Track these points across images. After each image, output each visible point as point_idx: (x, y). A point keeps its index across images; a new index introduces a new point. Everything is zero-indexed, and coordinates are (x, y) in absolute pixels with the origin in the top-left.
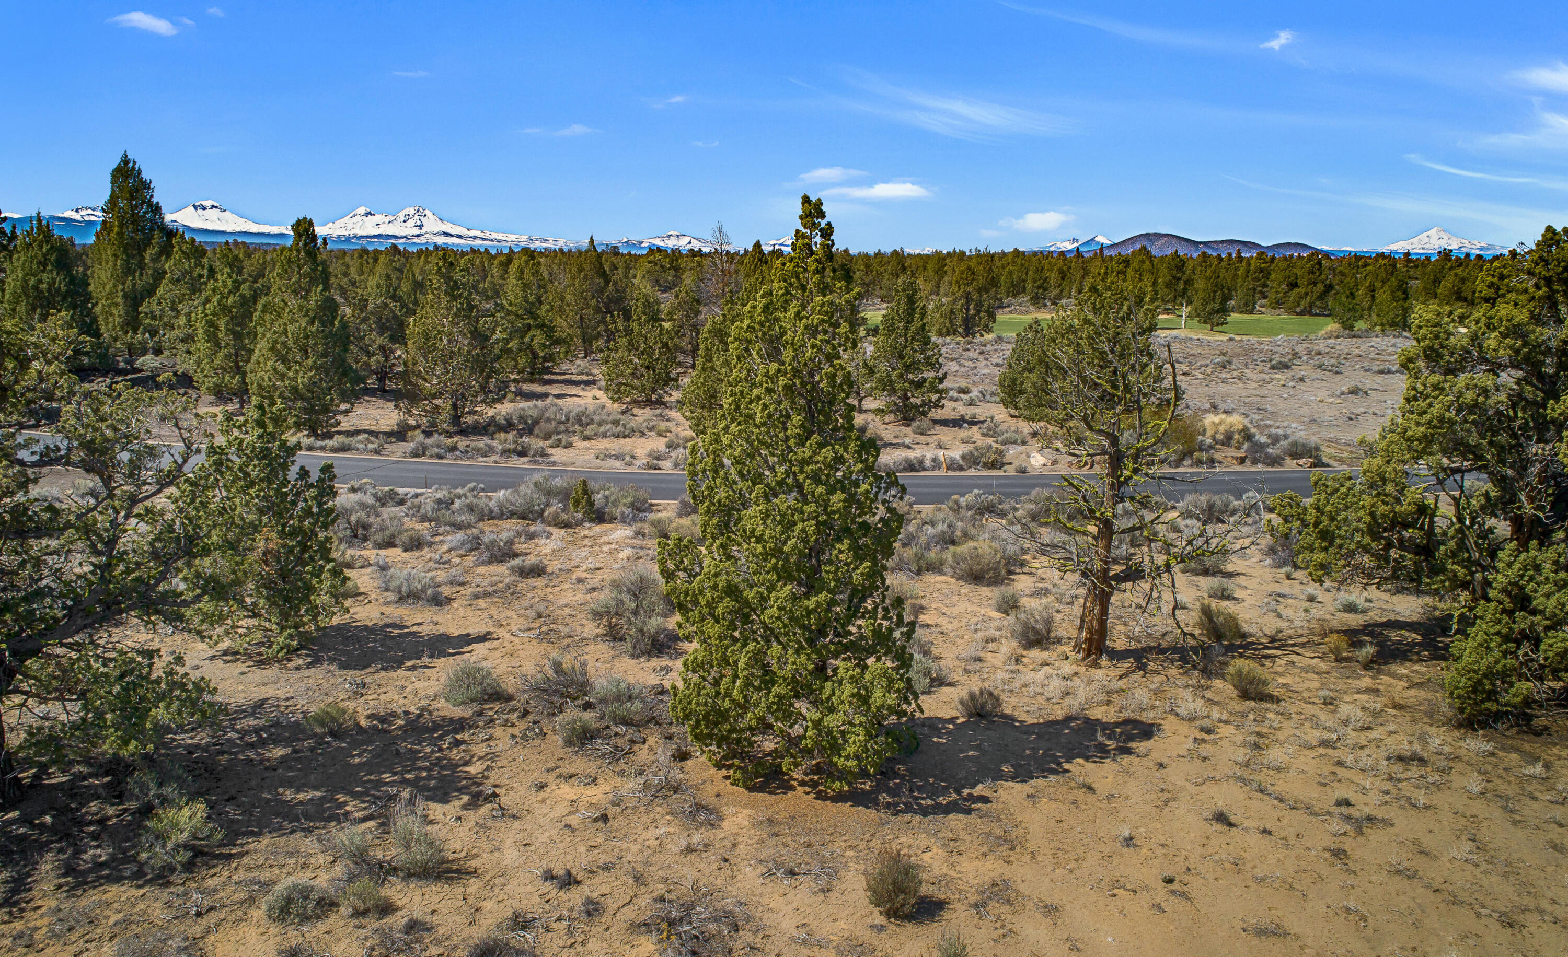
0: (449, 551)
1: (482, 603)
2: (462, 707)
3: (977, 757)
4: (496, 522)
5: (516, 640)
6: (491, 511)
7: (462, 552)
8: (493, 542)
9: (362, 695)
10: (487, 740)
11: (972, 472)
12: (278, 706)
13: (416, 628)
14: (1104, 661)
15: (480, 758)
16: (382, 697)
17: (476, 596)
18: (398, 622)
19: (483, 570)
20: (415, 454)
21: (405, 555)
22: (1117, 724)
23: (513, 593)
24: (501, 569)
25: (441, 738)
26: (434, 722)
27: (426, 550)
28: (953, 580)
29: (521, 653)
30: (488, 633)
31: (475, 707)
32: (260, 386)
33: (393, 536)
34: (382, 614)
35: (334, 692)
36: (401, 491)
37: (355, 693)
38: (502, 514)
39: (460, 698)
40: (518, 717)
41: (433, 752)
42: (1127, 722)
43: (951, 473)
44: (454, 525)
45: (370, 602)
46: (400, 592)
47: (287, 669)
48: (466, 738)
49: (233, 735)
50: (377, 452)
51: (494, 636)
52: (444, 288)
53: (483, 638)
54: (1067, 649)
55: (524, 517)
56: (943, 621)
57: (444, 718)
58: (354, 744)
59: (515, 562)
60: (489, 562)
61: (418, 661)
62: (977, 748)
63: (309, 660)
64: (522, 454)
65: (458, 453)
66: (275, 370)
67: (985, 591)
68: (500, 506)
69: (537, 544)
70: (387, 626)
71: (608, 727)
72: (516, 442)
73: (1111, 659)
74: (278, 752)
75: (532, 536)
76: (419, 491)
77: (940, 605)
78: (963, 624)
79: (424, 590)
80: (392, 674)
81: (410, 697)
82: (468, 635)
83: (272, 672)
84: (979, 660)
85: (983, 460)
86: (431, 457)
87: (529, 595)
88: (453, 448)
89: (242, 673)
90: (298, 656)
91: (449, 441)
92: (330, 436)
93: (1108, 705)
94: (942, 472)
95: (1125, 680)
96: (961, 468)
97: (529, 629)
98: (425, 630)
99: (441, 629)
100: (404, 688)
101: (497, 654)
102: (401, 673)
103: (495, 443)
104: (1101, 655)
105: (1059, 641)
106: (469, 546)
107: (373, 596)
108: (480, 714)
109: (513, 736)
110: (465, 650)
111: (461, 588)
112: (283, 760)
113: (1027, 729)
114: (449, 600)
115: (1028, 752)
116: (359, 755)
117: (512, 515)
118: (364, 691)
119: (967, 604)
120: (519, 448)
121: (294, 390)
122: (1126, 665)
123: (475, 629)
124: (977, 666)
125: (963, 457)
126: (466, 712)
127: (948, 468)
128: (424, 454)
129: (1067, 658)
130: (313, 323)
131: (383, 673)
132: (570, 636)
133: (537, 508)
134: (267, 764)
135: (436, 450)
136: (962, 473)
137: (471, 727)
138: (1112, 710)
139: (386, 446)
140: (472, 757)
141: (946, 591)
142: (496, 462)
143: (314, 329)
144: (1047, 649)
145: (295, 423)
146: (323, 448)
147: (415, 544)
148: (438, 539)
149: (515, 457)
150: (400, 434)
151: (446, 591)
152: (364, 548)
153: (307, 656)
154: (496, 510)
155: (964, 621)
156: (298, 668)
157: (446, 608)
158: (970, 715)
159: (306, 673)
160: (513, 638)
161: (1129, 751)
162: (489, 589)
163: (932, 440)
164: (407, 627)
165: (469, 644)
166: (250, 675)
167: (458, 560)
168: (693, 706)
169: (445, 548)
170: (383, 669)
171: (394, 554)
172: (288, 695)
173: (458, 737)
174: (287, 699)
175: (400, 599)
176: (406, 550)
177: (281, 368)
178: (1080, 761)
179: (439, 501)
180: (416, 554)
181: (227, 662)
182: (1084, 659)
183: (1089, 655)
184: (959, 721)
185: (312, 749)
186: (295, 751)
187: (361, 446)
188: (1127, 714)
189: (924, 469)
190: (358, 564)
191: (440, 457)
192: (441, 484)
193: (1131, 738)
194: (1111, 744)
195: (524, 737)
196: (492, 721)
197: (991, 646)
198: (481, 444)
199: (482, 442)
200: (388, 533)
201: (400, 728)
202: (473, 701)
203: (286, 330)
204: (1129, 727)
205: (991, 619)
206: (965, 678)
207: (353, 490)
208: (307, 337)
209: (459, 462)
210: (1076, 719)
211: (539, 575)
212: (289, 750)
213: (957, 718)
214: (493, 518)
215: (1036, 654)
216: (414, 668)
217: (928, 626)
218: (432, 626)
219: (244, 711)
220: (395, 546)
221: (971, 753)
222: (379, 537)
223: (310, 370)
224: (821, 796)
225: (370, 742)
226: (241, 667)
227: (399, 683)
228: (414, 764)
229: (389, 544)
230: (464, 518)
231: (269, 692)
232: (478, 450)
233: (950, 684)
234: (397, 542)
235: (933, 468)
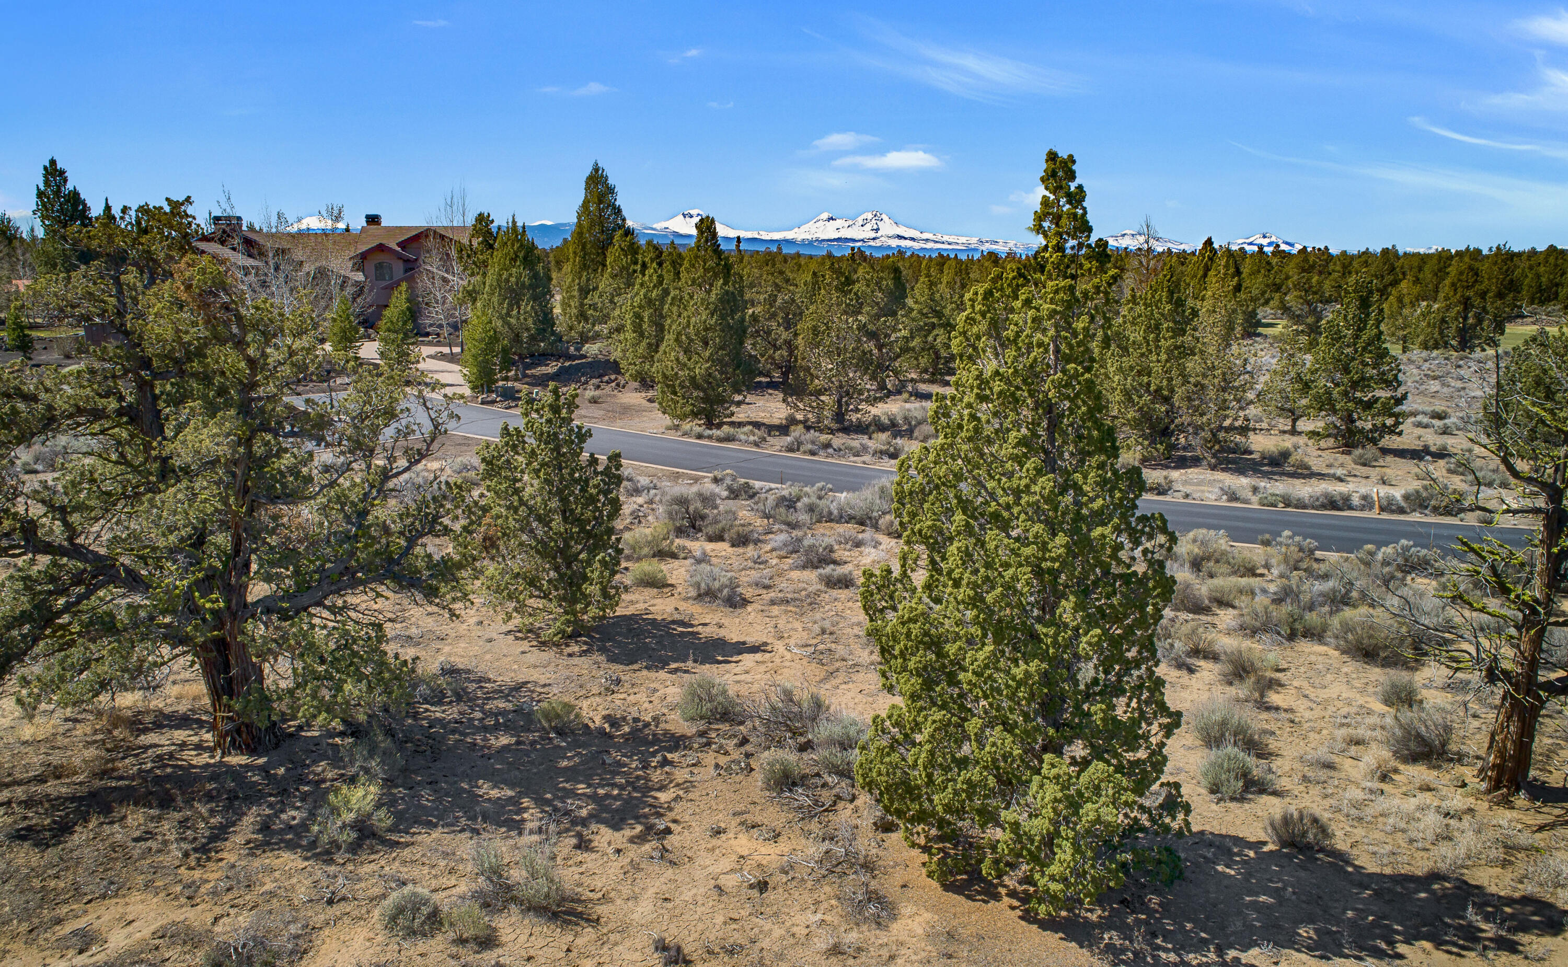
0: (773, 550)
1: (776, 610)
2: (688, 723)
3: (1268, 906)
4: (832, 524)
5: (788, 656)
6: (830, 513)
7: (783, 553)
8: (812, 547)
9: (613, 692)
10: (694, 765)
11: (1416, 517)
12: (533, 692)
13: (700, 629)
14: (1521, 800)
15: (678, 785)
16: (632, 697)
17: (773, 602)
18: (687, 620)
19: (795, 574)
20: (790, 450)
21: (731, 550)
22: (1510, 901)
23: (811, 604)
24: (811, 576)
25: (654, 754)
26: (654, 735)
27: (751, 547)
28: (1337, 653)
29: (786, 670)
30: (766, 644)
31: (702, 725)
32: (664, 374)
33: (723, 530)
34: (677, 609)
35: (588, 685)
36: (757, 484)
37: (607, 689)
38: (841, 517)
39: (692, 712)
40: (736, 745)
41: (637, 768)
42: (1526, 900)
43: (1385, 516)
44: (788, 524)
45: (673, 595)
46: (699, 588)
47: (561, 653)
48: (676, 760)
49: (478, 715)
50: (756, 444)
51: (769, 648)
52: (835, 283)
53: (755, 649)
54: (1468, 773)
55: (862, 523)
56: (1301, 706)
57: (666, 732)
58: (575, 745)
59: (828, 570)
60: (804, 567)
61: (682, 665)
62: (1276, 893)
63: (585, 648)
64: (894, 456)
65: (830, 451)
66: (677, 360)
67: (1376, 674)
68: (841, 510)
69: (861, 553)
70: (674, 622)
71: (818, 775)
72: (889, 443)
73: (1533, 797)
74: (505, 740)
75: (858, 544)
76: (773, 485)
77: (1305, 684)
78: (1329, 712)
79: (720, 590)
80: (653, 675)
81: (655, 703)
82: (744, 643)
83: (548, 655)
84: (1330, 766)
85: (1433, 503)
86: (805, 452)
87: (827, 607)
88: (827, 445)
89: (523, 653)
90: (577, 642)
91: (824, 438)
92: (719, 426)
93: (1503, 867)
94: (1374, 514)
95: (1545, 834)
96: (1401, 511)
97: (807, 646)
98: (705, 632)
99: (722, 633)
100: (655, 690)
101: (762, 668)
102: (662, 674)
103: (870, 444)
104: (1518, 790)
105: (1460, 758)
106: (790, 548)
107: (680, 589)
108: (702, 734)
109: (717, 766)
110: (734, 659)
111: (765, 591)
112: (506, 748)
113: (1364, 879)
114: (745, 602)
115: (1350, 914)
116: (569, 758)
117: (851, 519)
118: (616, 689)
119: (1344, 687)
120: (892, 449)
121: (693, 379)
122: (1557, 812)
123: (752, 639)
124: (1323, 774)
125: (1406, 497)
126: (689, 729)
127: (1382, 509)
128: (798, 450)
129: (1464, 785)
130: (712, 315)
131: (645, 672)
132: (844, 660)
133: (875, 514)
134: (486, 751)
135: (810, 446)
136: (1402, 517)
137: (685, 748)
138: (1508, 877)
139: (768, 439)
140: (671, 782)
141: (1320, 667)
142: (864, 463)
143: (712, 322)
144: (1438, 767)
145: (692, 411)
146: (710, 437)
147: (742, 541)
148: (771, 536)
149: (886, 459)
150: (783, 429)
151: (748, 593)
152: (697, 539)
153: (585, 643)
154: (835, 512)
155: (1331, 709)
156: (570, 655)
157: (739, 611)
158: (1284, 844)
159: (576, 660)
160: (786, 653)
161: (1512, 948)
162: (789, 596)
163: (1374, 473)
164: (692, 626)
165: (740, 653)
166: (528, 655)
167: (774, 562)
169: (768, 547)
170: (648, 668)
171: (723, 548)
172: (548, 682)
173: (669, 756)
174: (544, 686)
175: (699, 595)
176: (733, 546)
177: (682, 357)
178: (1427, 945)
179: (783, 498)
180: (741, 550)
181: (517, 638)
182: (1488, 791)
183: (1497, 787)
184: (1265, 849)
185: (533, 743)
186: (518, 743)
187: (743, 437)
188: (1529, 888)
189: (1351, 508)
190: (682, 555)
191: (813, 453)
192: (794, 480)
193: (1525, 927)
194: (1489, 929)
195: (728, 769)
196: (709, 744)
197: (1353, 750)
198: (855, 444)
199: (856, 441)
200: (720, 526)
201: (623, 736)
202: (702, 718)
203: (689, 322)
204: (1529, 909)
205: (1370, 713)
206: (1302, 788)
207: (716, 480)
208: (706, 329)
209: (829, 460)
210: (1445, 878)
211: (847, 587)
212: (514, 740)
213: (1265, 843)
214: (831, 521)
215: (1419, 772)
216: (676, 671)
217: (1277, 709)
218: (715, 629)
219: (501, 692)
220: (723, 540)
221: (1262, 898)
222: (710, 530)
223: (707, 361)
224: (1029, 917)
225: (584, 745)
226: (525, 645)
227: (652, 685)
228: (613, 778)
229: (719, 538)
230: (804, 517)
231: (535, 675)
232: (851, 449)
233: (1275, 793)
234: (726, 536)
235: (1362, 508)
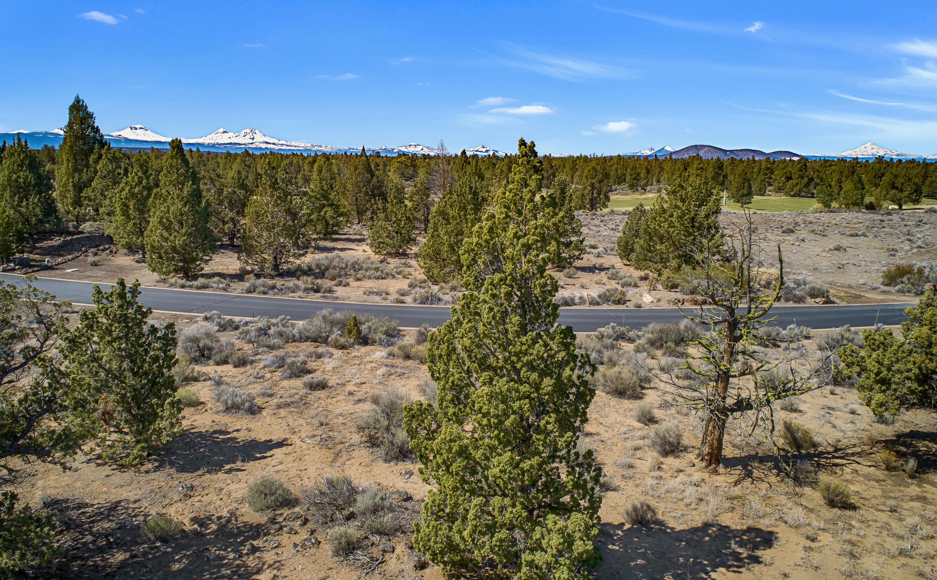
0: (265, 367)
1: (283, 412)
2: (260, 513)
3: (644, 566)
4: (297, 344)
5: (304, 446)
6: (294, 336)
7: (272, 369)
8: (293, 363)
9: (190, 497)
10: (276, 547)
11: (605, 307)
12: (127, 508)
13: (235, 434)
14: (721, 469)
15: (270, 566)
16: (205, 498)
17: (279, 407)
18: (224, 429)
19: (285, 383)
20: (249, 291)
21: (234, 370)
22: (744, 532)
23: (305, 404)
24: (298, 383)
25: (242, 543)
26: (238, 528)
27: (249, 367)
28: (604, 394)
29: (306, 457)
30: (286, 439)
31: (269, 514)
32: (152, 245)
33: (227, 356)
34: (214, 421)
35: (170, 494)
36: (237, 319)
37: (185, 495)
38: (301, 338)
39: (259, 506)
40: (300, 525)
41: (235, 559)
42: (750, 530)
43: (592, 308)
44: (268, 347)
45: (206, 411)
46: (227, 403)
47: (139, 472)
48: (261, 545)
49: (89, 538)
50: (225, 289)
51: (289, 442)
52: (269, 183)
53: (280, 444)
54: (691, 456)
55: (315, 341)
56: (601, 429)
57: (245, 524)
58: (179, 548)
59: (307, 378)
60: (290, 377)
61: (233, 465)
62: (643, 556)
63: (156, 464)
64: (317, 291)
65: (276, 290)
66: (162, 235)
67: (627, 403)
68: (300, 333)
69: (323, 362)
70: (215, 432)
71: (366, 538)
72: (313, 283)
73: (726, 467)
74: (120, 556)
75: (319, 356)
76: (248, 319)
77: (598, 417)
78: (616, 432)
79: (243, 404)
80: (214, 477)
81: (225, 498)
82: (271, 441)
83: (129, 475)
84: (631, 466)
85: (612, 298)
86: (259, 293)
87: (316, 405)
88: (273, 287)
89: (107, 476)
90: (149, 460)
91: (270, 282)
92: (195, 278)
93: (732, 511)
94: (586, 307)
95: (739, 486)
96: (598, 304)
97: (314, 436)
98: (242, 436)
99: (253, 435)
100: (221, 489)
101: (290, 458)
102: (221, 475)
103: (300, 283)
104: (719, 464)
105: (685, 449)
106: (277, 365)
107: (209, 405)
108: (273, 521)
109: (296, 545)
110: (268, 454)
111: (270, 399)
112: (123, 564)
113: (678, 536)
114: (260, 409)
115: (681, 560)
116: (179, 561)
117: (307, 339)
118: (192, 494)
119: (616, 414)
120: (315, 287)
121: (174, 249)
122: (738, 472)
123: (276, 437)
124: (630, 472)
125: (600, 296)
126: (261, 518)
127: (590, 304)
128: (254, 291)
129: (694, 465)
130: (185, 205)
131: (208, 476)
132: (342, 443)
133: (324, 334)
134: (109, 570)
135: (262, 289)
136: (599, 308)
137: (265, 535)
138: (736, 516)
139: (231, 284)
140: (264, 564)
141: (599, 404)
142: (300, 297)
143: (186, 209)
144: (678, 457)
145: (174, 269)
146: (191, 287)
147: (242, 363)
148: (259, 357)
149: (312, 293)
150: (240, 276)
151: (259, 401)
152: (208, 365)
153: (156, 460)
154: (297, 335)
155: (616, 429)
156: (147, 472)
157: (258, 416)
158: (634, 522)
159: (153, 475)
160: (302, 444)
161: (756, 560)
162: (289, 400)
163: (578, 282)
164: (228, 433)
165: (271, 449)
166: (113, 477)
167: (268, 375)
168: (432, 544)
169: (261, 365)
170: (209, 472)
171: (228, 369)
172: (137, 497)
173: (255, 543)
174: (135, 502)
175: (227, 409)
176: (235, 367)
177: (166, 234)
178: (723, 570)
179: (260, 329)
180: (242, 370)
181: (98, 465)
182: (706, 467)
183: (710, 464)
184: (625, 528)
185: (145, 554)
186: (133, 556)
187: (215, 285)
188: (750, 523)
189: (575, 304)
190: (202, 378)
191: (265, 293)
192: (262, 314)
193: (756, 547)
194: (744, 552)
195: (304, 546)
196: (281, 528)
197: (639, 453)
198: (291, 284)
199: (291, 282)
200: (224, 354)
201: (213, 533)
202: (268, 508)
203: (168, 210)
204: (753, 534)
205: (634, 429)
206: (623, 483)
207: (206, 319)
208: (182, 215)
209: (276, 297)
210: (712, 525)
211: (323, 388)
212: (128, 555)
213: (623, 524)
214: (295, 341)
215: (670, 461)
216: (230, 471)
217: (591, 434)
218: (246, 433)
219: (102, 513)
220: (228, 363)
221: (639, 561)
222: (218, 358)
223: (184, 236)
225: (187, 547)
226: (107, 470)
227: (218, 485)
228: (219, 571)
229: (225, 362)
230: (276, 341)
231: (126, 494)
232: (289, 288)
233: (614, 490)
234: (230, 361)
235: (580, 304)
